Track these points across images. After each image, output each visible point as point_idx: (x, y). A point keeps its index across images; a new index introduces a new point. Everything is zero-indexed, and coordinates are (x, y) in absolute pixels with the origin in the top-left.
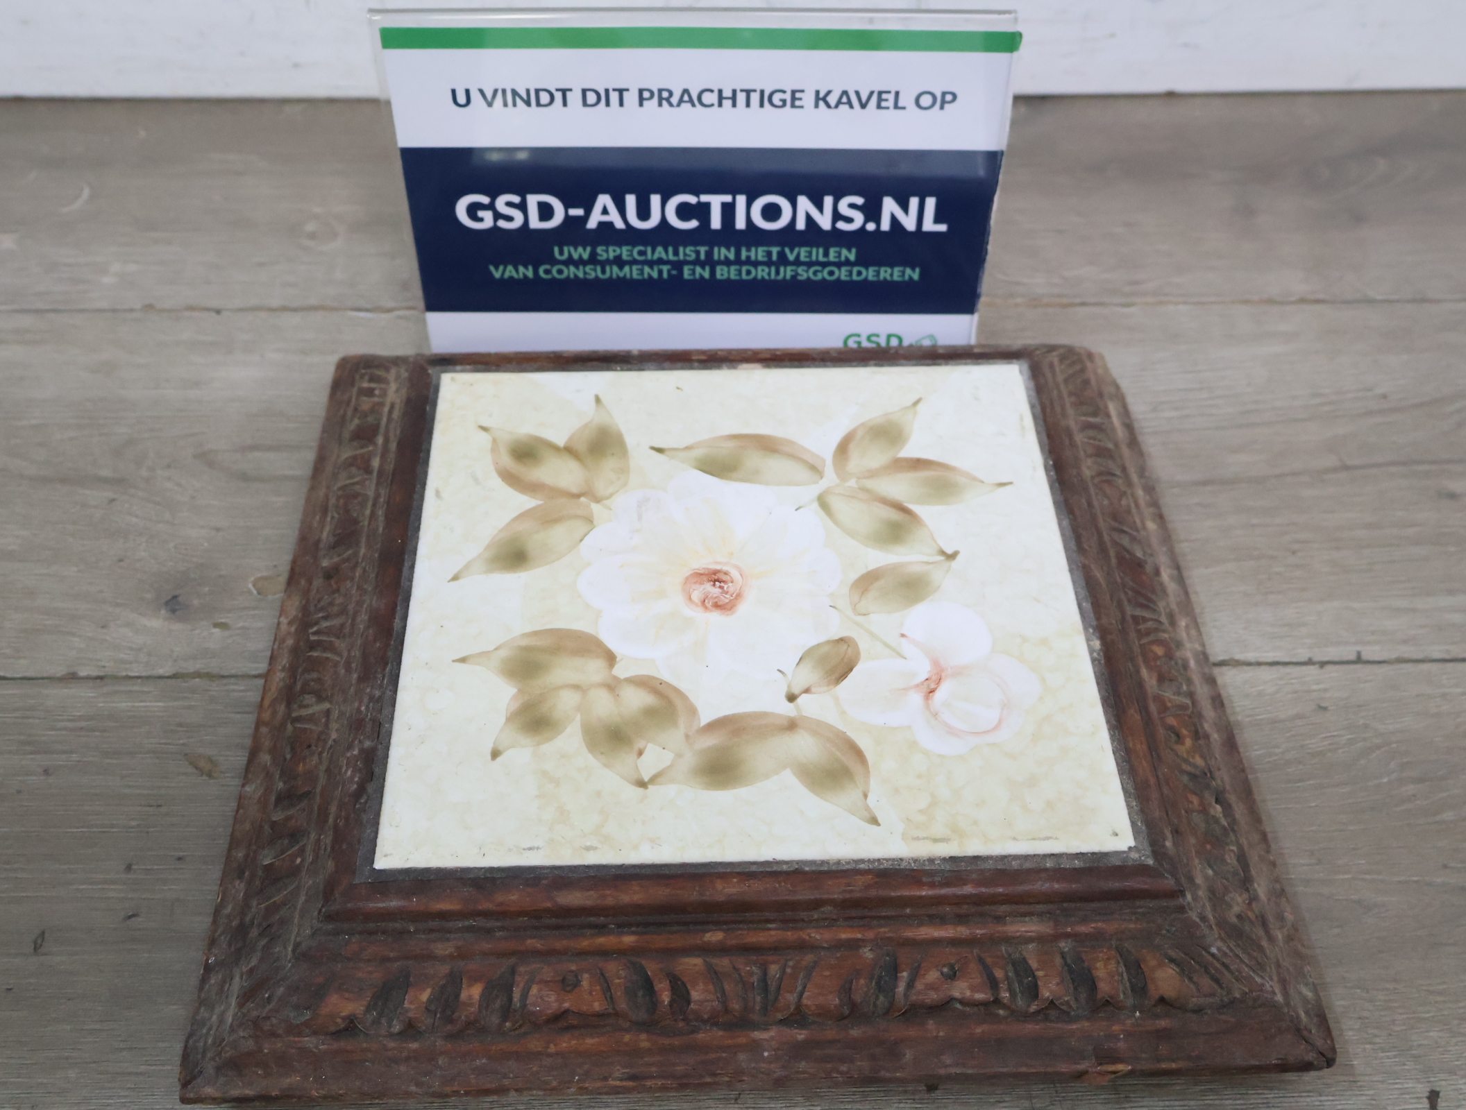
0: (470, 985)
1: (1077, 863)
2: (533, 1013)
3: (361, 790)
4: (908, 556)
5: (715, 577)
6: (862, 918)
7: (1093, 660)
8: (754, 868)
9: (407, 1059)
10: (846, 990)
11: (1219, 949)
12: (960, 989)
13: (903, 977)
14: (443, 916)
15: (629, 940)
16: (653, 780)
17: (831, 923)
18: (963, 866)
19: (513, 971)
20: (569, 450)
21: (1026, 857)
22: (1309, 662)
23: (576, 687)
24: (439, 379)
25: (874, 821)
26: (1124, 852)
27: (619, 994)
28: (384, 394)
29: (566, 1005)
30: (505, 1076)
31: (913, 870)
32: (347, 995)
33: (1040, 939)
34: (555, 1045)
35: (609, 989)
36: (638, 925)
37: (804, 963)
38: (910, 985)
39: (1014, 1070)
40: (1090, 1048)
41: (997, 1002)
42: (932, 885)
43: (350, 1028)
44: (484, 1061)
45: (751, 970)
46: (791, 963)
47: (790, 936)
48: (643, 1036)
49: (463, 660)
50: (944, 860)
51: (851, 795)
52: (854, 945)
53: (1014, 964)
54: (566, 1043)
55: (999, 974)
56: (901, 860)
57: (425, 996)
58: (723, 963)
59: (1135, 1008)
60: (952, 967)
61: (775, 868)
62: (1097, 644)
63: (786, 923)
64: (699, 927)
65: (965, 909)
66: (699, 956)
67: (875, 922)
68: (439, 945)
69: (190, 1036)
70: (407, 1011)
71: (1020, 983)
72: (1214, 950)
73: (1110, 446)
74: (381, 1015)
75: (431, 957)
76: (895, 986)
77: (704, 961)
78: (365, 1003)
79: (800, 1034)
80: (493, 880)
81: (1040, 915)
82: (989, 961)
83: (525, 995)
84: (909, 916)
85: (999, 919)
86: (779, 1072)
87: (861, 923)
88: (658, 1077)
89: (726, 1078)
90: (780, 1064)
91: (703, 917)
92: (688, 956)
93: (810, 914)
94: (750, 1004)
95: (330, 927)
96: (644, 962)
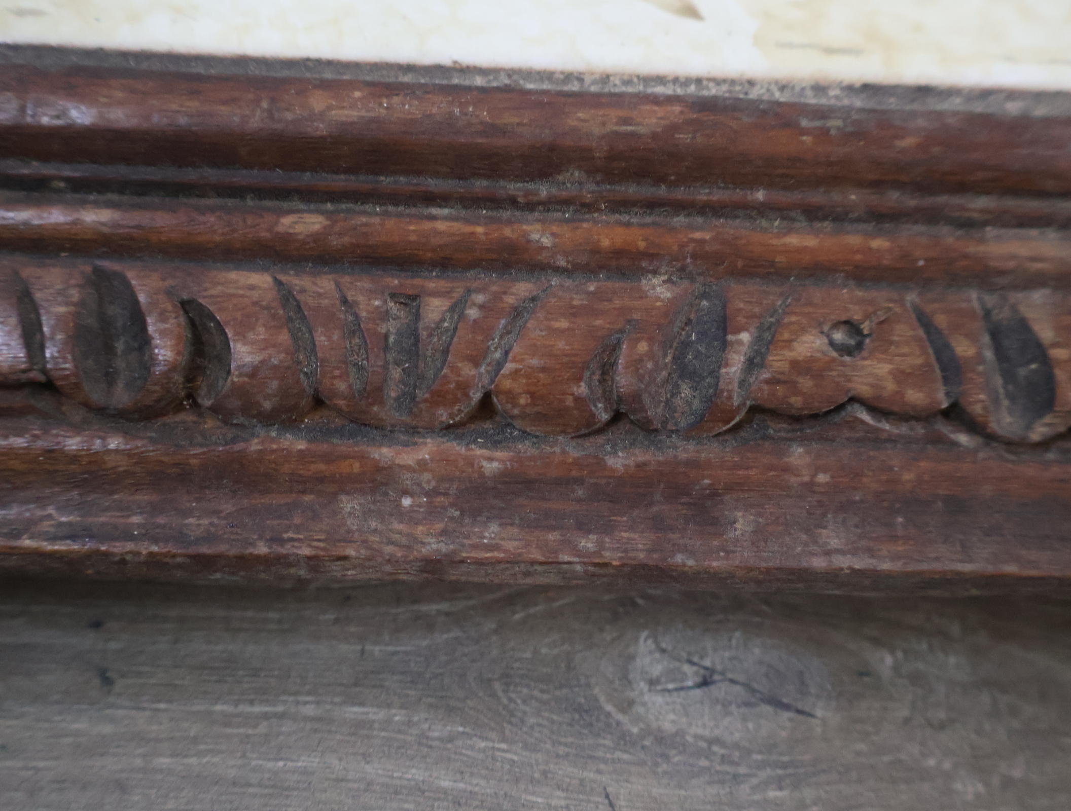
6: (651, 205)
8: (407, 79)
10: (603, 364)
12: (874, 377)
13: (740, 342)
15: (98, 217)
17: (581, 208)
18: (892, 103)
21: (1039, 96)
25: (691, 11)
27: (58, 336)
31: (779, 104)
33: (1064, 277)
35: (39, 325)
36: (122, 186)
37: (510, 300)
38: (752, 364)
39: (990, 569)
41: (955, 412)
46: (480, 298)
50: (850, 89)
52: (628, 272)
55: (963, 348)
56: (751, 83)
58: (319, 287)
60: (852, 327)
61: (456, 81)
63: (474, 204)
64: (267, 203)
65: (891, 200)
66: (264, 269)
67: (682, 218)
71: (1009, 376)
76: (721, 362)
77: (275, 279)
79: (490, 459)
82: (941, 320)
84: (761, 209)
85: (970, 226)
86: (434, 546)
87: (648, 219)
88: (143, 537)
89: (306, 551)
90: (439, 526)
91: (277, 177)
92: (238, 268)
93: (531, 186)
94: (375, 383)
96: (133, 275)
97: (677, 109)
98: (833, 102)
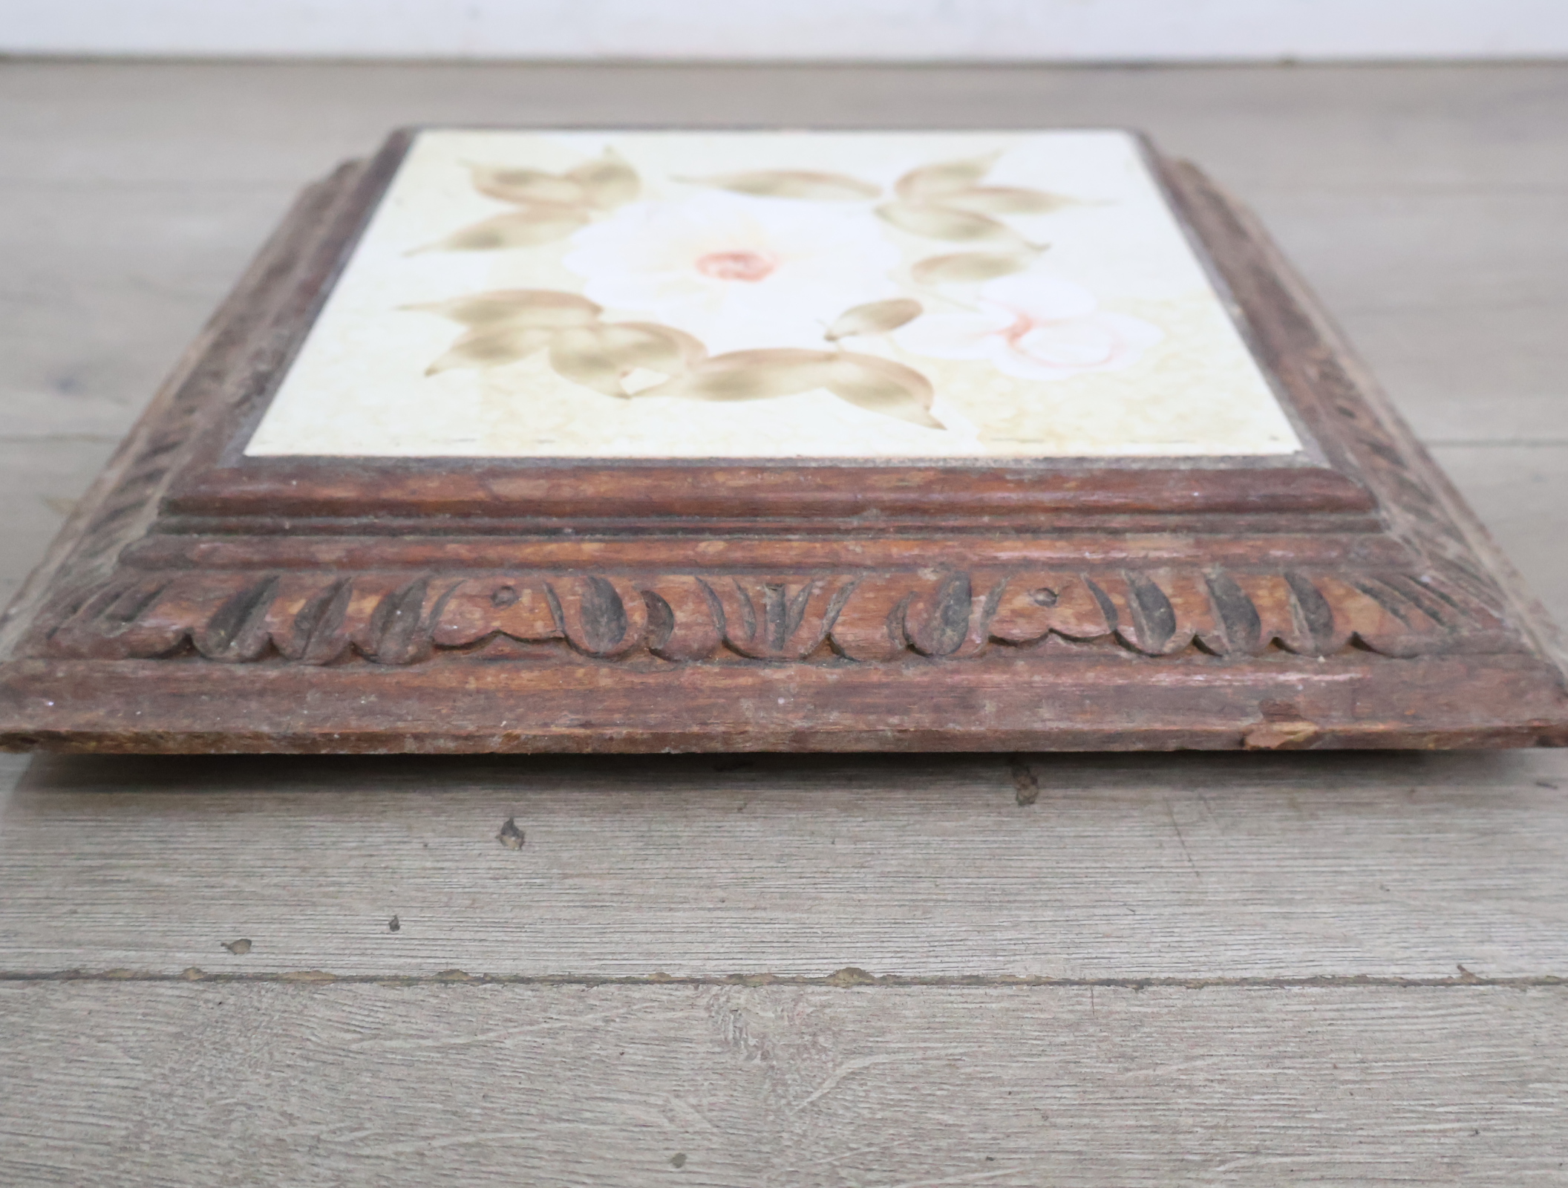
0: (361, 597)
1: (1222, 466)
2: (448, 633)
3: (245, 401)
4: (987, 247)
5: (737, 257)
6: (920, 529)
8: (770, 464)
9: (261, 693)
10: (895, 614)
11: (1434, 578)
12: (1064, 617)
13: (980, 601)
14: (333, 508)
15: (591, 548)
16: (641, 393)
17: (879, 533)
18: (1062, 466)
19: (425, 584)
20: (567, 178)
21: (1152, 460)
23: (548, 328)
24: (417, 136)
25: (939, 426)
26: (1287, 456)
27: (571, 612)
29: (496, 624)
30: (400, 718)
31: (993, 468)
32: (184, 604)
33: (1172, 563)
34: (477, 679)
35: (559, 607)
36: (604, 531)
37: (838, 584)
38: (988, 613)
39: (1145, 727)
40: (1255, 703)
41: (1119, 640)
42: (1020, 484)
43: (186, 646)
44: (373, 698)
45: (763, 591)
46: (820, 584)
47: (819, 549)
48: (604, 671)
49: (405, 308)
50: (1037, 460)
51: (907, 408)
52: (909, 567)
53: (1138, 595)
54: (492, 677)
55: (1117, 600)
56: (976, 459)
57: (296, 607)
58: (724, 582)
59: (1317, 652)
60: (1048, 591)
61: (800, 465)
63: (814, 532)
64: (690, 536)
65: (1066, 520)
66: (690, 573)
67: (938, 536)
68: (324, 547)
70: (269, 625)
71: (1149, 617)
72: (1425, 579)
74: (231, 637)
75: (313, 564)
76: (969, 615)
77: (697, 579)
78: (209, 614)
79: (832, 674)
81: (1175, 530)
82: (1103, 586)
83: (437, 610)
84: (989, 529)
85: (1116, 533)
86: (799, 723)
87: (920, 536)
88: (623, 725)
89: (721, 729)
90: (801, 714)
91: (696, 521)
92: (674, 573)
93: (848, 519)
94: (759, 632)
95: (174, 520)
96: (612, 579)
97: (932, 473)
98: (1026, 467)
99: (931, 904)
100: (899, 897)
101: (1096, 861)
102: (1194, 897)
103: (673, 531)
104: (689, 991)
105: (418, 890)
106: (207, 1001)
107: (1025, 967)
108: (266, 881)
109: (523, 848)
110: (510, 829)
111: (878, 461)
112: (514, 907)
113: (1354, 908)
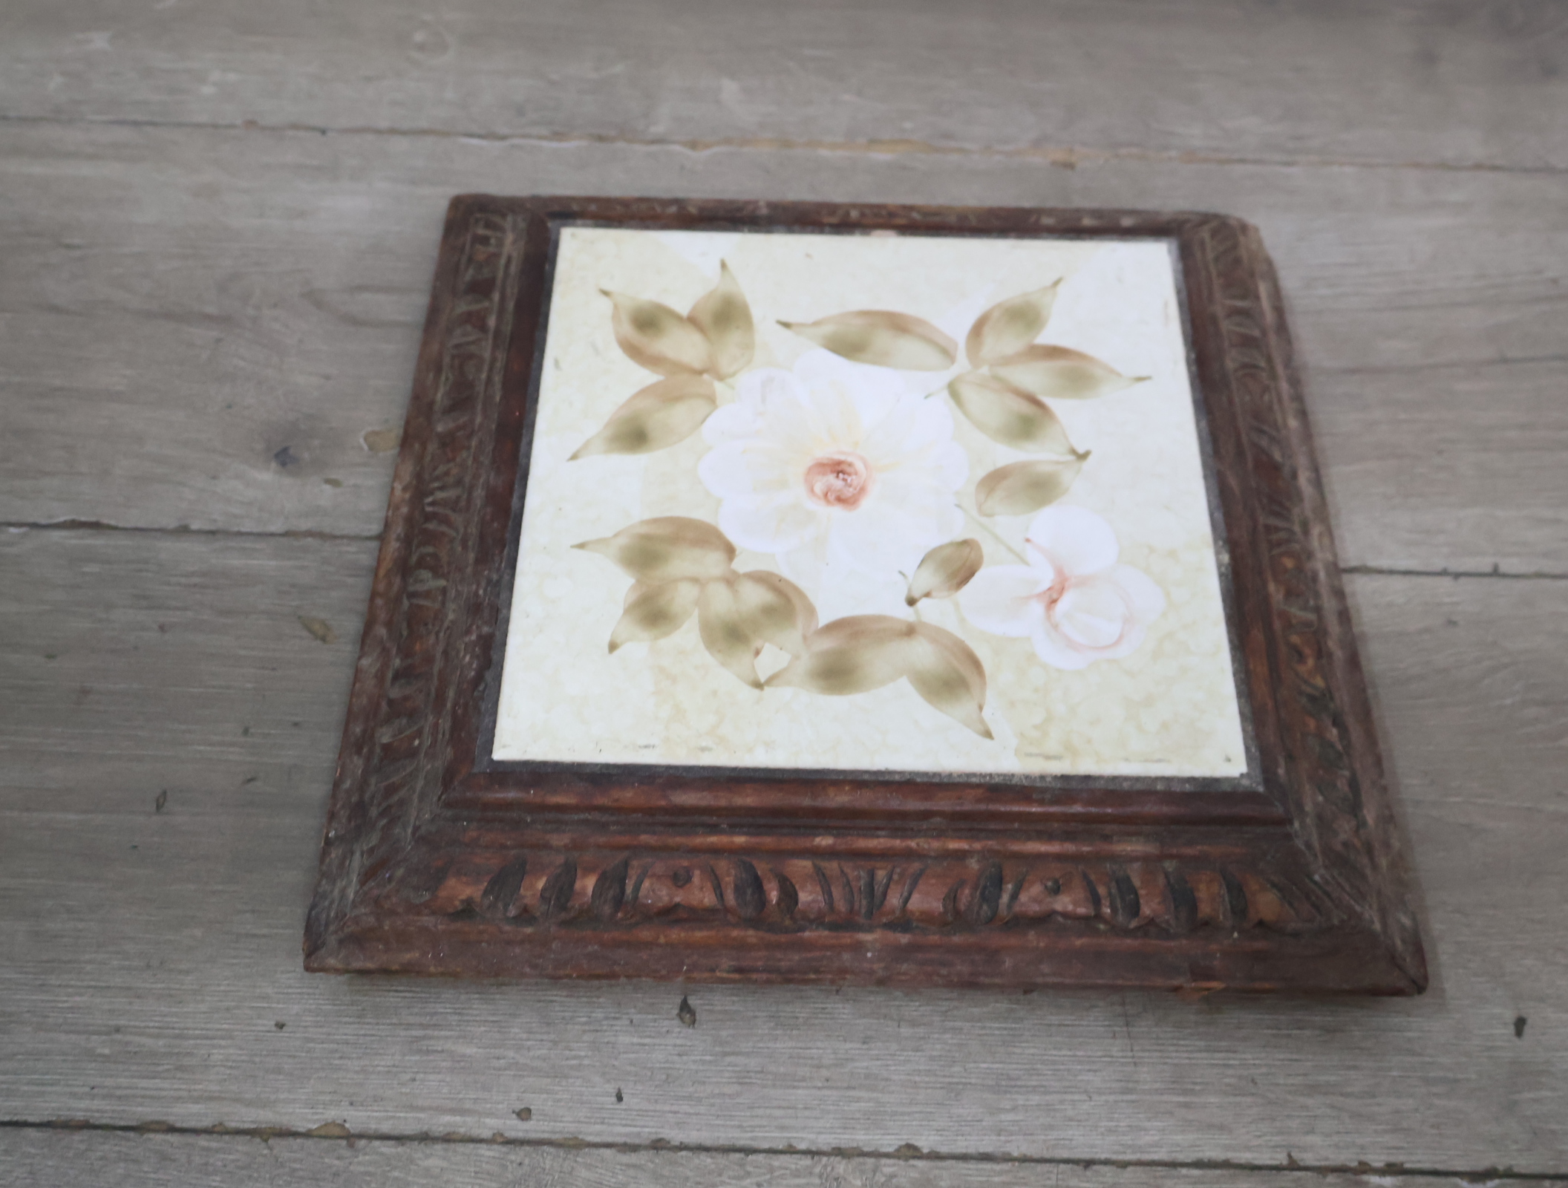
0: (585, 875)
1: (1188, 787)
2: (646, 906)
3: (479, 678)
4: (1037, 454)
5: (838, 468)
6: (970, 830)
7: (1221, 575)
8: (866, 777)
9: (522, 942)
10: (952, 897)
11: (1322, 877)
12: (1064, 903)
13: (1007, 889)
14: (560, 808)
15: (740, 840)
16: (771, 681)
17: (940, 834)
18: (1074, 784)
19: (626, 865)
20: (692, 321)
21: (1138, 779)
22: (1444, 573)
23: (695, 580)
24: (558, 234)
25: (988, 734)
26: (1235, 779)
27: (728, 890)
28: (500, 243)
29: (677, 899)
30: (616, 963)
31: (1024, 787)
32: (464, 879)
33: (1146, 859)
34: (665, 936)
35: (719, 886)
36: (750, 827)
37: (911, 870)
38: (1014, 896)
40: (1187, 964)
41: (1098, 916)
42: (1041, 802)
43: (467, 911)
44: (596, 947)
45: (857, 874)
46: (898, 870)
47: (897, 843)
48: (751, 932)
49: (582, 546)
50: (1056, 778)
51: (965, 707)
52: (961, 856)
53: (1117, 882)
54: (676, 934)
55: (1102, 890)
56: (1013, 775)
57: (541, 884)
58: (832, 867)
59: (1233, 928)
60: (1056, 881)
61: (887, 778)
62: (1226, 558)
63: (896, 832)
64: (809, 831)
65: (1073, 826)
66: (808, 859)
67: (983, 835)
68: (555, 836)
69: (312, 907)
70: (524, 897)
71: (1123, 900)
72: (1317, 877)
73: (1256, 333)
74: (497, 899)
75: (547, 847)
76: (999, 897)
77: (814, 863)
78: (482, 888)
79: (904, 938)
80: (610, 775)
81: (1147, 835)
82: (1093, 877)
83: (637, 888)
84: (1017, 831)
85: (1107, 838)
86: (881, 973)
87: (969, 835)
88: (764, 971)
90: (883, 965)
91: (814, 823)
92: (798, 859)
93: (919, 823)
94: (856, 907)
95: (449, 813)
96: (755, 863)
97: (981, 789)
98: (1048, 785)
99: (961, 1087)
100: (941, 1080)
101: (1070, 1050)
102: (1131, 1085)
103: (798, 827)
104: (806, 1161)
105: (631, 1064)
106: (512, 1162)
107: (1018, 1147)
108: (532, 1053)
109: (696, 1026)
110: (685, 1008)
111: (943, 775)
112: (694, 1083)
113: (1232, 1099)
